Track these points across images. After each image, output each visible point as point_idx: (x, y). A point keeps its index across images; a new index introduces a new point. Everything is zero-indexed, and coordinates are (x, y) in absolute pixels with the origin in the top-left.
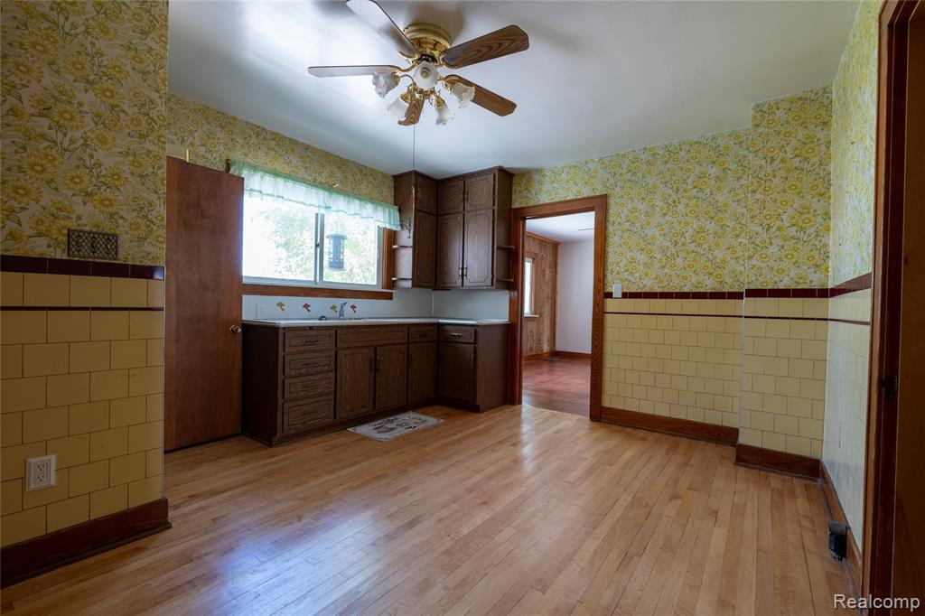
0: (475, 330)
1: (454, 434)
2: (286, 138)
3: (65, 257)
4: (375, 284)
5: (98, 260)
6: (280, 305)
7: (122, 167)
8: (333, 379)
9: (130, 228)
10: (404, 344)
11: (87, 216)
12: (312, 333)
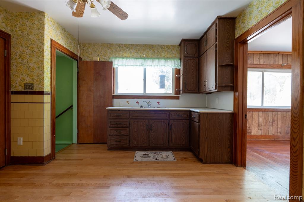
0: (199, 115)
1: (171, 170)
2: (129, 44)
3: (24, 90)
4: (171, 93)
5: (30, 91)
6: (128, 102)
7: (34, 66)
8: (128, 130)
9: (36, 81)
10: (167, 119)
11: (28, 80)
12: (119, 112)
